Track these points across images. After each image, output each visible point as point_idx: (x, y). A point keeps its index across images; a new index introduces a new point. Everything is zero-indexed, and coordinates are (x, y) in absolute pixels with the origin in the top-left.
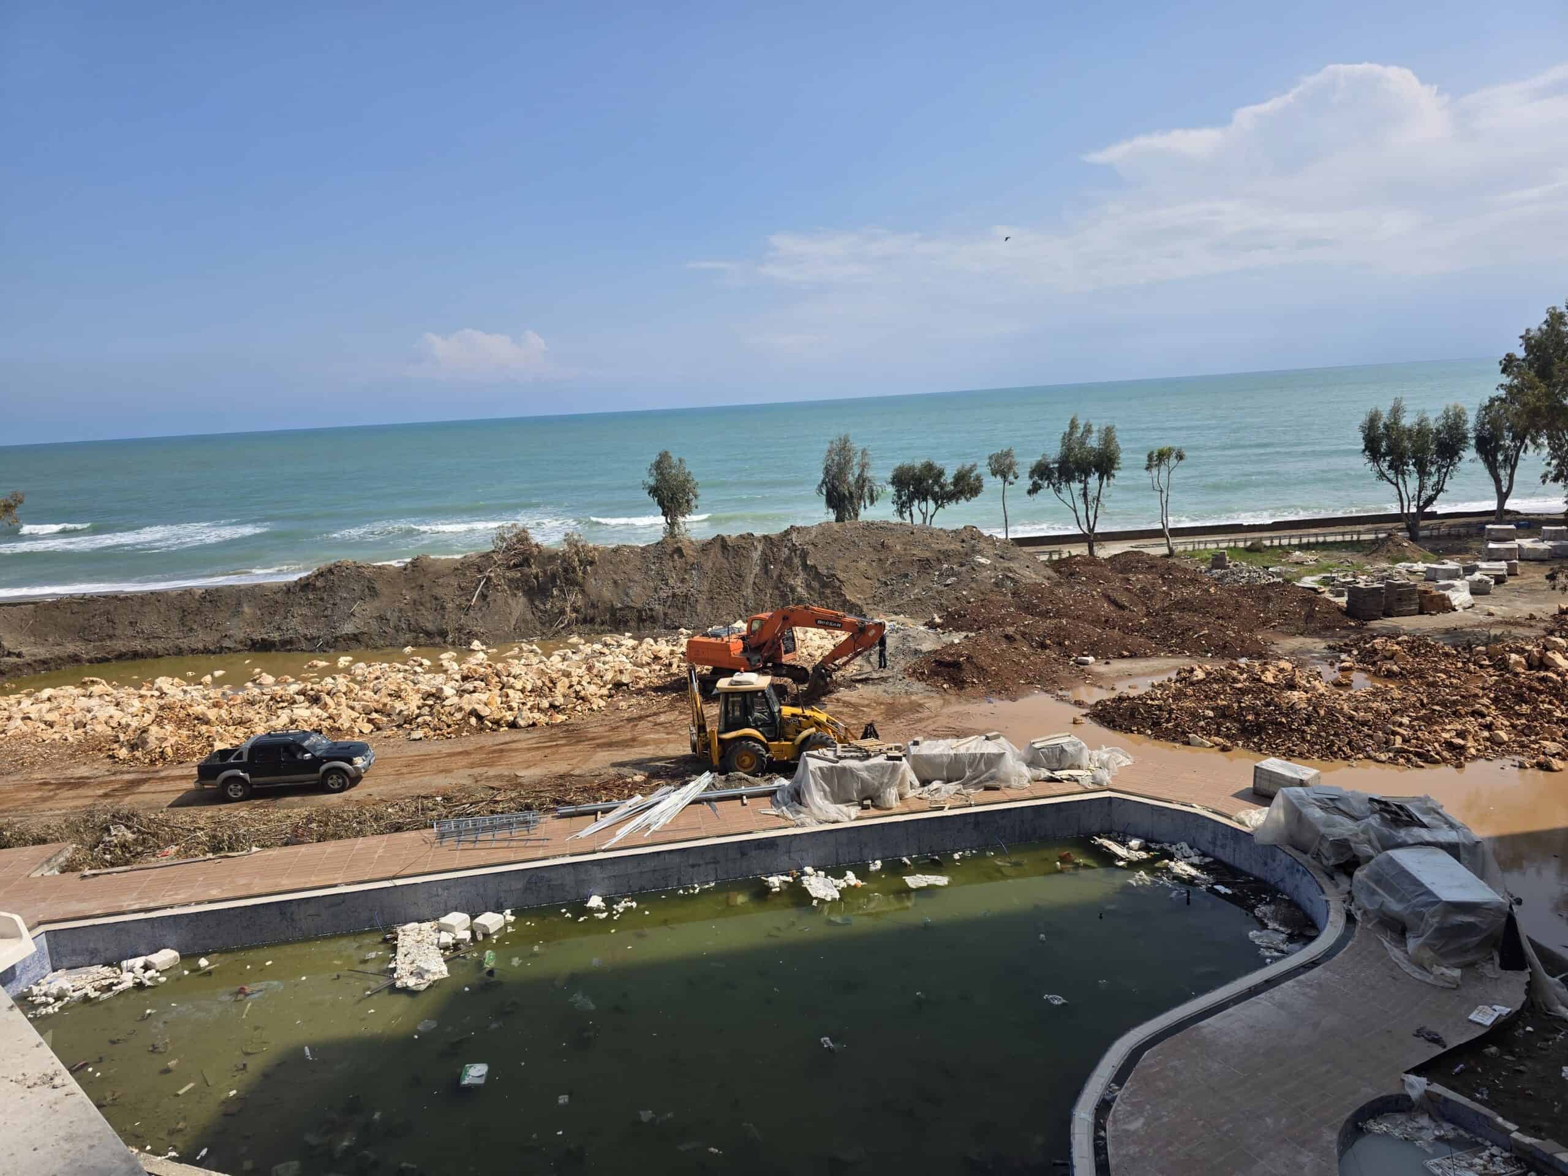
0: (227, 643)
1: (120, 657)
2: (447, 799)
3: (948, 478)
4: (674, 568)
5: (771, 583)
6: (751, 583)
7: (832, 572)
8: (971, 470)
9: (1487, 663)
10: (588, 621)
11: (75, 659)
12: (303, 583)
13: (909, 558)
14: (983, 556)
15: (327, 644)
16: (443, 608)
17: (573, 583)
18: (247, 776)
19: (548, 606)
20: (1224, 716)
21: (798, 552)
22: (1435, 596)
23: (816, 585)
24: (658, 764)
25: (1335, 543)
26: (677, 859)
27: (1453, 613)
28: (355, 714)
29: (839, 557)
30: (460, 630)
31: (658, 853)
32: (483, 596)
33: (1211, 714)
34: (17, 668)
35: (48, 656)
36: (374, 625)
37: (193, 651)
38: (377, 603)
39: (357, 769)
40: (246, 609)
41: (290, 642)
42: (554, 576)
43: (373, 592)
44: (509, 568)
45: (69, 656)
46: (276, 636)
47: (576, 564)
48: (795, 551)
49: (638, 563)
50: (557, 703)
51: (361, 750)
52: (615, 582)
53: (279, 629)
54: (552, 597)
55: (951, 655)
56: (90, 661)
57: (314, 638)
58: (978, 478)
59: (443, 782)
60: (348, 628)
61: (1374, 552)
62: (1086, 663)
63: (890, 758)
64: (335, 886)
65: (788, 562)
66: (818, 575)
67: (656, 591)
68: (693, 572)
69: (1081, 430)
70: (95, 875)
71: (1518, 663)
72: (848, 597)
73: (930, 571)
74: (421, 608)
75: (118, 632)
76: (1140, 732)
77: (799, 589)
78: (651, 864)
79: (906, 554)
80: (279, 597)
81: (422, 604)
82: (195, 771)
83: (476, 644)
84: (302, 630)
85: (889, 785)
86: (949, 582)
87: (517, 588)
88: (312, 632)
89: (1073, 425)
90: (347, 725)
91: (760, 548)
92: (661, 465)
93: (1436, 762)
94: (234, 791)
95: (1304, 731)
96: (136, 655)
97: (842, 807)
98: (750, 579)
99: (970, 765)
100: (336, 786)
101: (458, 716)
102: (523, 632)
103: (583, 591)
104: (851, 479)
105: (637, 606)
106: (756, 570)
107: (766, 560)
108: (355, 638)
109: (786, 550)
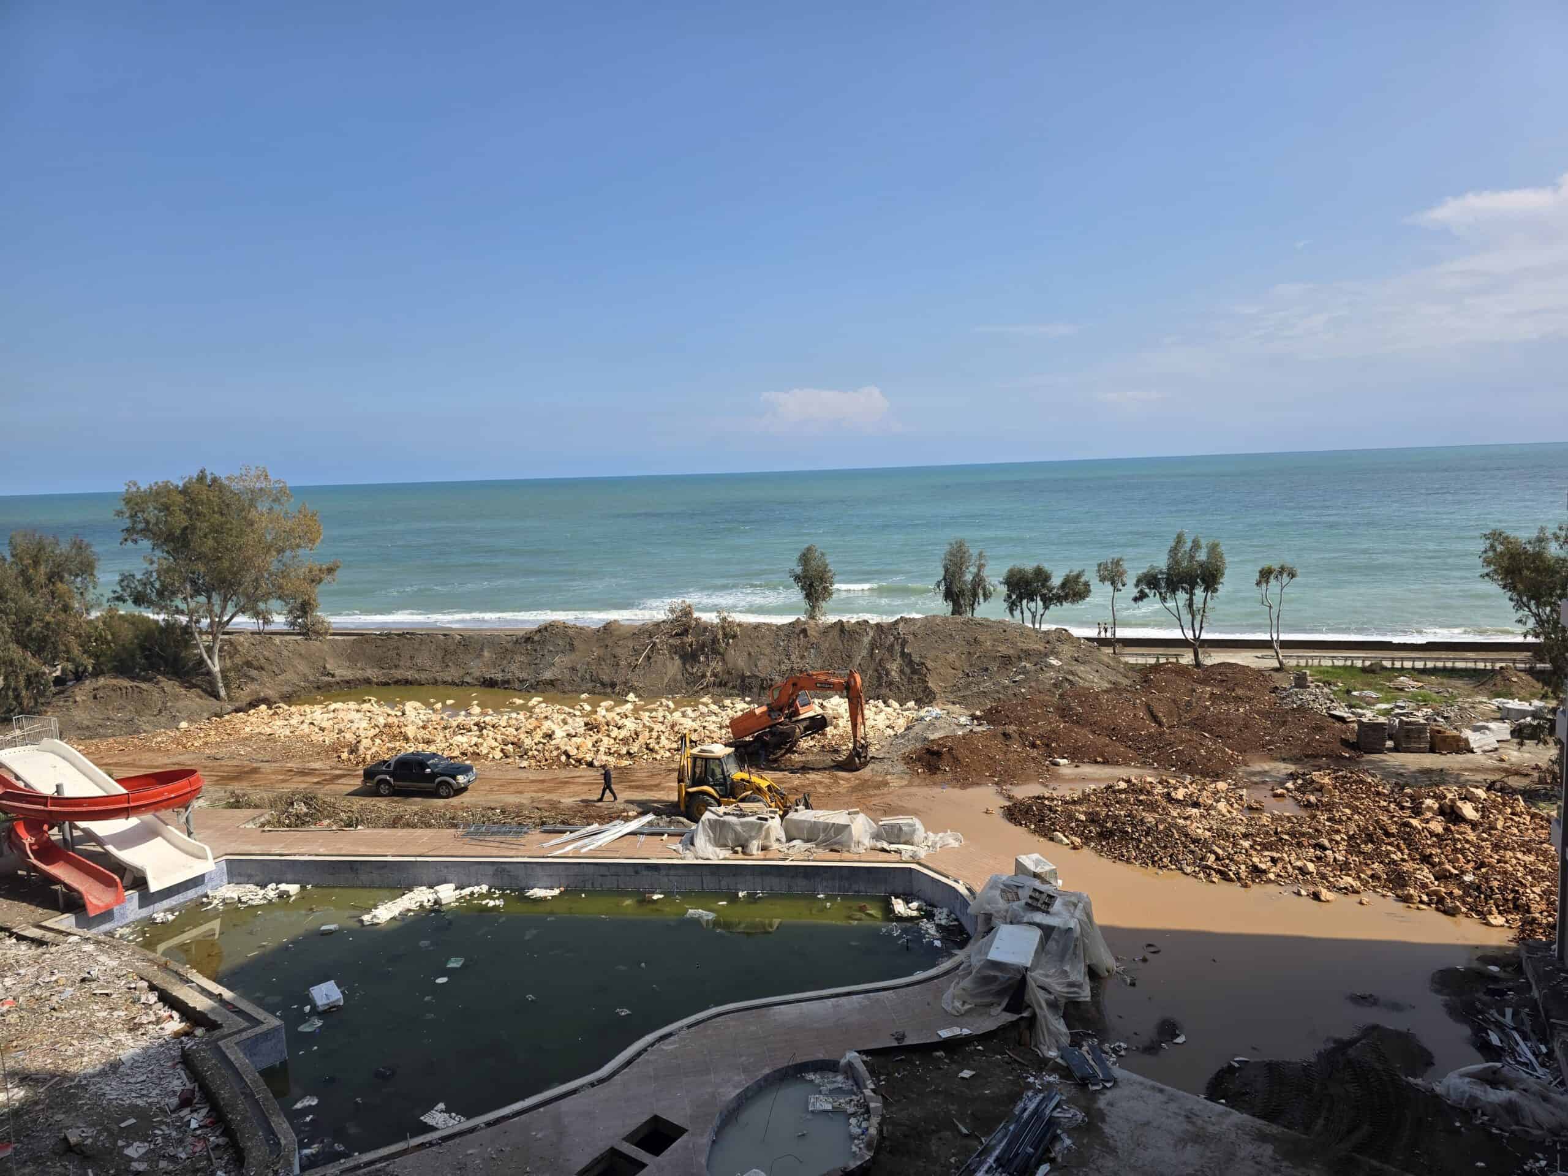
0: (468, 679)
1: (397, 682)
2: (503, 812)
3: (1056, 581)
4: (798, 645)
5: (873, 666)
6: (858, 664)
7: (922, 661)
8: (1078, 576)
9: (1408, 805)
10: (722, 684)
11: (368, 681)
12: (528, 636)
13: (993, 654)
14: (1057, 658)
15: (531, 686)
16: (618, 664)
17: (715, 652)
18: (392, 780)
19: (695, 670)
20: (1092, 821)
21: (900, 641)
22: (1448, 737)
23: (907, 670)
24: (655, 805)
26: (592, 869)
28: (495, 744)
29: (934, 648)
30: (625, 683)
31: (580, 863)
32: (648, 658)
33: (1083, 818)
34: (329, 685)
35: (352, 677)
36: (567, 674)
37: (445, 683)
38: (573, 656)
39: (458, 783)
40: (486, 654)
41: (508, 682)
42: (703, 645)
43: (572, 646)
44: (672, 636)
45: (365, 680)
46: (499, 676)
47: (720, 637)
48: (897, 639)
49: (771, 640)
50: (632, 751)
51: (466, 770)
52: (749, 654)
53: (503, 671)
54: (699, 663)
55: (939, 745)
56: (377, 684)
57: (523, 681)
58: (1087, 585)
59: (512, 799)
60: (547, 675)
62: (1057, 764)
64: (386, 856)
65: (890, 650)
66: (911, 663)
67: (779, 664)
68: (812, 651)
69: (1189, 545)
70: (270, 831)
71: (1429, 808)
72: (930, 685)
73: (1010, 667)
74: (603, 663)
75: (401, 663)
76: (1026, 826)
77: (893, 673)
78: (576, 869)
79: (992, 650)
80: (509, 646)
81: (604, 660)
82: (362, 772)
83: (631, 697)
84: (518, 674)
86: (1017, 679)
87: (675, 653)
88: (523, 675)
89: (1179, 540)
90: (485, 752)
91: (871, 634)
92: (805, 558)
94: (384, 789)
96: (407, 682)
97: (718, 849)
98: (858, 660)
100: (445, 794)
101: (555, 753)
102: (670, 690)
103: (723, 660)
104: (969, 577)
105: (761, 675)
106: (864, 653)
107: (873, 645)
108: (552, 683)
109: (892, 638)
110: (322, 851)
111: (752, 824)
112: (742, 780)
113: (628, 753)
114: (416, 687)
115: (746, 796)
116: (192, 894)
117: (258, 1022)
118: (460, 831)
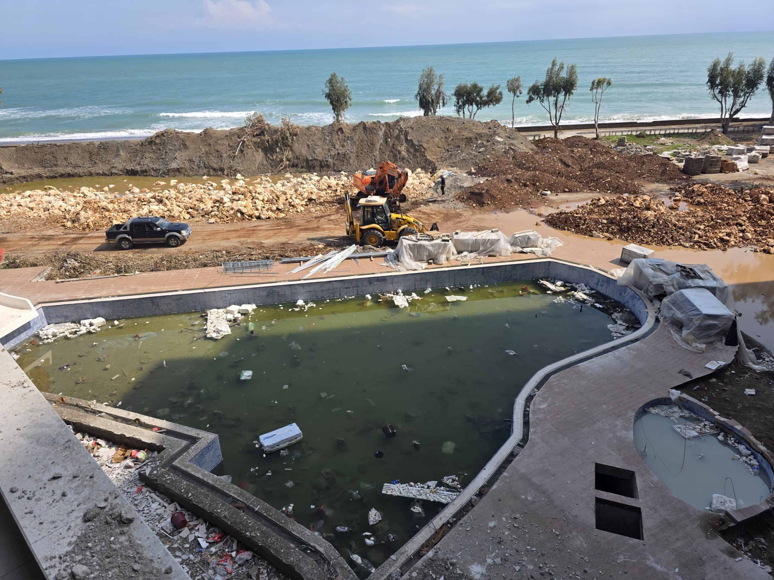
0: (114, 171)
1: (62, 176)
2: (228, 252)
3: (485, 92)
4: (339, 139)
5: (388, 149)
6: (378, 148)
7: (420, 144)
8: (497, 88)
9: (749, 199)
10: (295, 166)
11: (39, 176)
12: (150, 140)
13: (461, 137)
14: (499, 137)
15: (164, 173)
16: (221, 156)
17: (287, 145)
18: (130, 238)
19: (274, 158)
20: (612, 223)
21: (403, 132)
22: (729, 164)
23: (412, 150)
24: (330, 240)
25: (684, 133)
27: (737, 173)
28: (181, 209)
29: (425, 135)
30: (230, 168)
31: (330, 282)
32: (241, 151)
33: (605, 221)
34: (11, 180)
35: (26, 174)
36: (187, 164)
37: (98, 174)
38: (187, 153)
39: (183, 236)
40: (122, 153)
41: (146, 171)
42: (277, 142)
43: (185, 147)
44: (254, 136)
45: (37, 175)
46: (138, 168)
47: (288, 135)
48: (402, 131)
49: (320, 136)
50: (280, 208)
51: (185, 227)
52: (308, 146)
53: (139, 164)
54: (276, 153)
55: (478, 189)
56: (47, 177)
57: (157, 170)
58: (501, 93)
59: (225, 244)
60: (174, 165)
61: (703, 139)
62: (546, 195)
63: (443, 240)
64: (177, 291)
65: (398, 138)
66: (413, 145)
67: (329, 151)
68: (348, 141)
69: (557, 67)
70: (62, 282)
71: (765, 199)
72: (428, 158)
73: (471, 144)
74: (210, 156)
75: (59, 163)
76: (568, 230)
77: (403, 152)
78: (327, 286)
79: (459, 135)
80: (138, 147)
81: (210, 154)
82: (105, 234)
83: (239, 176)
84: (151, 165)
85: (442, 253)
86: (480, 150)
87: (258, 147)
88: (156, 166)
89: (554, 64)
90: (177, 215)
91: (383, 129)
92: (331, 82)
93: (714, 248)
94: (124, 244)
95: (650, 231)
96: (69, 175)
97: (419, 263)
98: (378, 146)
99: (483, 245)
100: (174, 244)
101: (232, 212)
102: (262, 170)
103: (292, 150)
104: (433, 92)
105: (319, 159)
106: (381, 141)
107: (386, 136)
108: (178, 170)
109: (397, 131)
110: (120, 292)
112: (397, 218)
113: (278, 209)
114: (76, 178)
118: (221, 268)
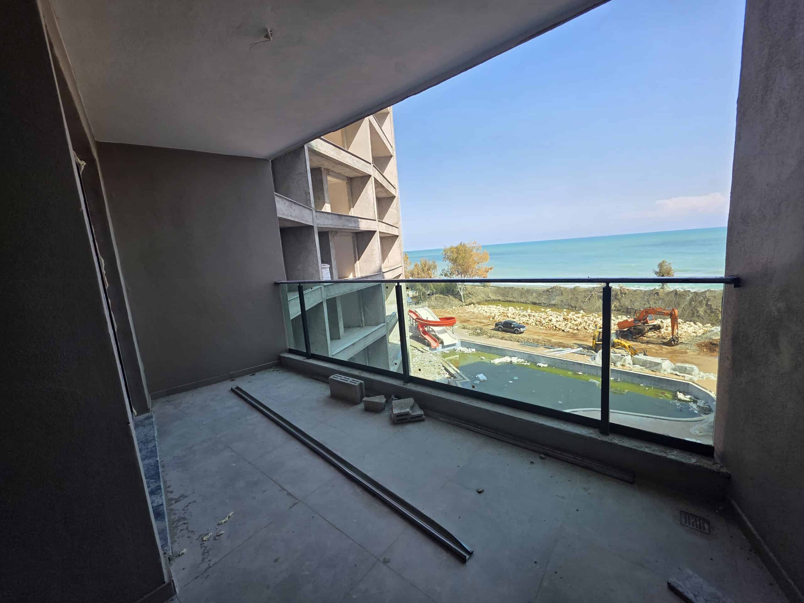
0: (528, 302)
1: (507, 301)
2: (533, 340)
4: (654, 298)
5: (690, 309)
6: (682, 307)
7: (717, 308)
11: (499, 300)
12: (548, 290)
15: (547, 305)
16: (578, 301)
18: (503, 327)
21: (706, 299)
23: (709, 311)
24: (584, 346)
26: (559, 361)
28: (533, 321)
30: (580, 307)
32: (589, 299)
34: (489, 300)
35: (495, 299)
36: (560, 303)
37: (521, 302)
38: (562, 297)
40: (534, 294)
41: (540, 303)
43: (562, 294)
44: (599, 292)
46: (538, 302)
47: (619, 293)
48: (705, 299)
49: (641, 296)
51: (523, 327)
52: (631, 300)
53: (539, 300)
56: (502, 301)
57: (545, 303)
59: (536, 337)
60: (553, 302)
64: (499, 346)
65: (701, 302)
66: (711, 308)
67: (644, 305)
68: (660, 301)
70: (471, 335)
74: (573, 300)
77: (701, 312)
80: (541, 293)
82: (496, 324)
83: (582, 312)
84: (543, 301)
90: (530, 323)
91: (691, 296)
92: (661, 264)
94: (500, 329)
96: (510, 301)
100: (516, 333)
101: (552, 326)
103: (620, 302)
105: (635, 308)
106: (686, 303)
107: (692, 300)
108: (554, 305)
109: (702, 298)
110: (483, 342)
111: (618, 357)
112: (618, 342)
113: (577, 329)
114: (513, 303)
115: (619, 348)
116: (453, 348)
117: (464, 379)
118: (519, 343)
